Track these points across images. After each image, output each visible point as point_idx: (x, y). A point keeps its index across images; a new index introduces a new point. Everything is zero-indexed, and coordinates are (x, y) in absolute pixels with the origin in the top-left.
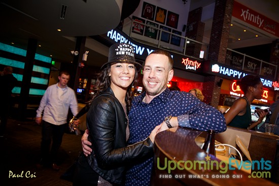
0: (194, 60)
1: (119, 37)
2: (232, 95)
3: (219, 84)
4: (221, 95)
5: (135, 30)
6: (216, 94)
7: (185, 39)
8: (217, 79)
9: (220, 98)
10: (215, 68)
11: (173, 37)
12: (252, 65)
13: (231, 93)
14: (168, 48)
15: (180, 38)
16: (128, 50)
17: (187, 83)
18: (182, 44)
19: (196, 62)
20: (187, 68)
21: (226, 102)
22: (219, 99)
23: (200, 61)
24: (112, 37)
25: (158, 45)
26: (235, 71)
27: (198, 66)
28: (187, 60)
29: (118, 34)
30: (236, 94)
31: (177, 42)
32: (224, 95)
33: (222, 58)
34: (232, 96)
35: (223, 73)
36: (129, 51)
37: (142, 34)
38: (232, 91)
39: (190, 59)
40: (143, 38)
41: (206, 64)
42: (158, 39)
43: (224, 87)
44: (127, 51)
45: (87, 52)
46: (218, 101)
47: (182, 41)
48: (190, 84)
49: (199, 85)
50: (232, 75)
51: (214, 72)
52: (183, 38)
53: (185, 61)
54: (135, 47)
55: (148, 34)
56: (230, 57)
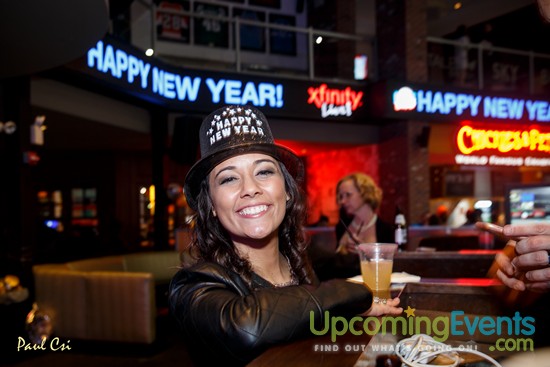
0: (341, 88)
1: (122, 61)
2: (463, 165)
3: (423, 140)
4: (432, 169)
5: (166, 34)
6: (417, 170)
7: (307, 35)
8: (413, 130)
9: (432, 179)
10: (405, 99)
11: (275, 34)
12: (504, 70)
13: (460, 159)
14: (264, 67)
15: (294, 34)
16: (241, 120)
17: (334, 153)
18: (300, 49)
19: (348, 93)
20: (325, 114)
21: (450, 185)
22: (427, 182)
23: (357, 87)
24: (103, 67)
25: (235, 65)
26: (461, 97)
27: (356, 101)
28: (322, 90)
29: (121, 54)
30: (474, 160)
31: (286, 45)
32: (440, 168)
33: (417, 66)
34: (463, 168)
35: (429, 109)
36: (245, 123)
37: (187, 42)
38: (460, 153)
39: (330, 87)
40: (191, 50)
41: (376, 92)
42: (234, 47)
43: (436, 145)
44: (237, 124)
45: (41, 119)
46: (427, 188)
47: (300, 40)
48: (343, 153)
49: (368, 153)
50: (454, 110)
51: (402, 112)
52: (301, 34)
53: (318, 96)
54: (174, 82)
55: (203, 37)
56: (438, 62)
